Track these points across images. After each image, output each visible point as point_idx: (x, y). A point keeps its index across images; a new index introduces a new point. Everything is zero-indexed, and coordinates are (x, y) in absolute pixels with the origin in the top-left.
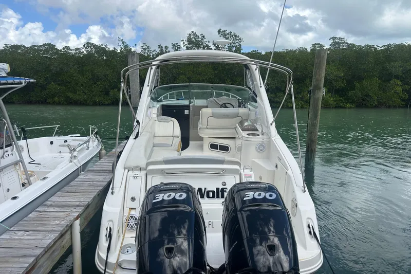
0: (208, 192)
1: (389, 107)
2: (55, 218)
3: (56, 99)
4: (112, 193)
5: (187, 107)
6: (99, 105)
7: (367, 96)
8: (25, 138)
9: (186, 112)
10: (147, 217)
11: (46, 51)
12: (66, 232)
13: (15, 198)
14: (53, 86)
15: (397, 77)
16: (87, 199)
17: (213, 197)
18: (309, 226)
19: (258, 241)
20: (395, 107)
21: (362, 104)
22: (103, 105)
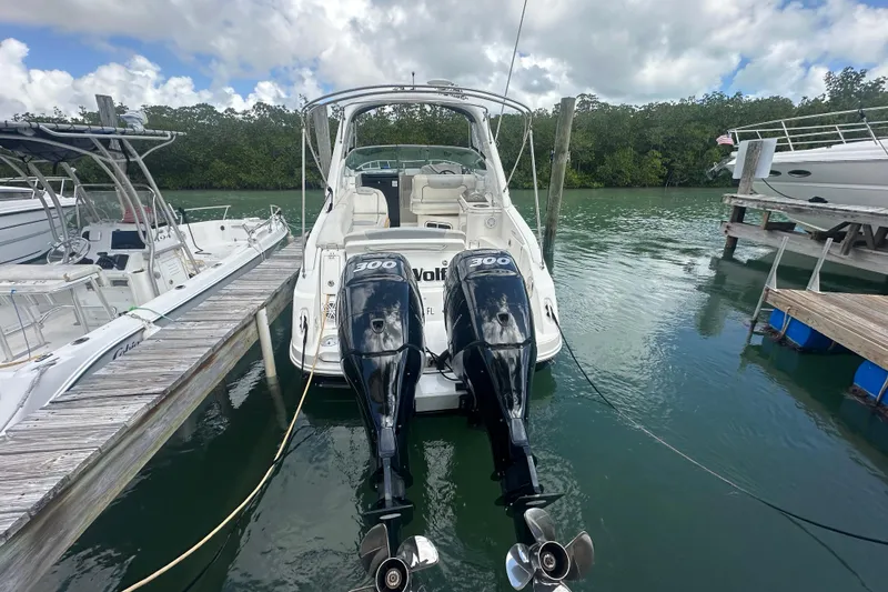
0: (425, 274)
1: (644, 186)
2: (234, 307)
3: (225, 182)
4: (304, 276)
5: (395, 177)
6: (283, 189)
7: (620, 172)
8: (186, 221)
9: (394, 184)
10: (348, 290)
11: (202, 116)
12: (250, 323)
13: (180, 287)
14: (218, 164)
15: (656, 147)
16: (274, 286)
17: (432, 279)
18: (547, 307)
19: (486, 318)
20: (651, 186)
21: (612, 183)
22: (288, 189)
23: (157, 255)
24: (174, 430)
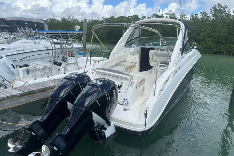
23: (68, 64)
24: (28, 102)
